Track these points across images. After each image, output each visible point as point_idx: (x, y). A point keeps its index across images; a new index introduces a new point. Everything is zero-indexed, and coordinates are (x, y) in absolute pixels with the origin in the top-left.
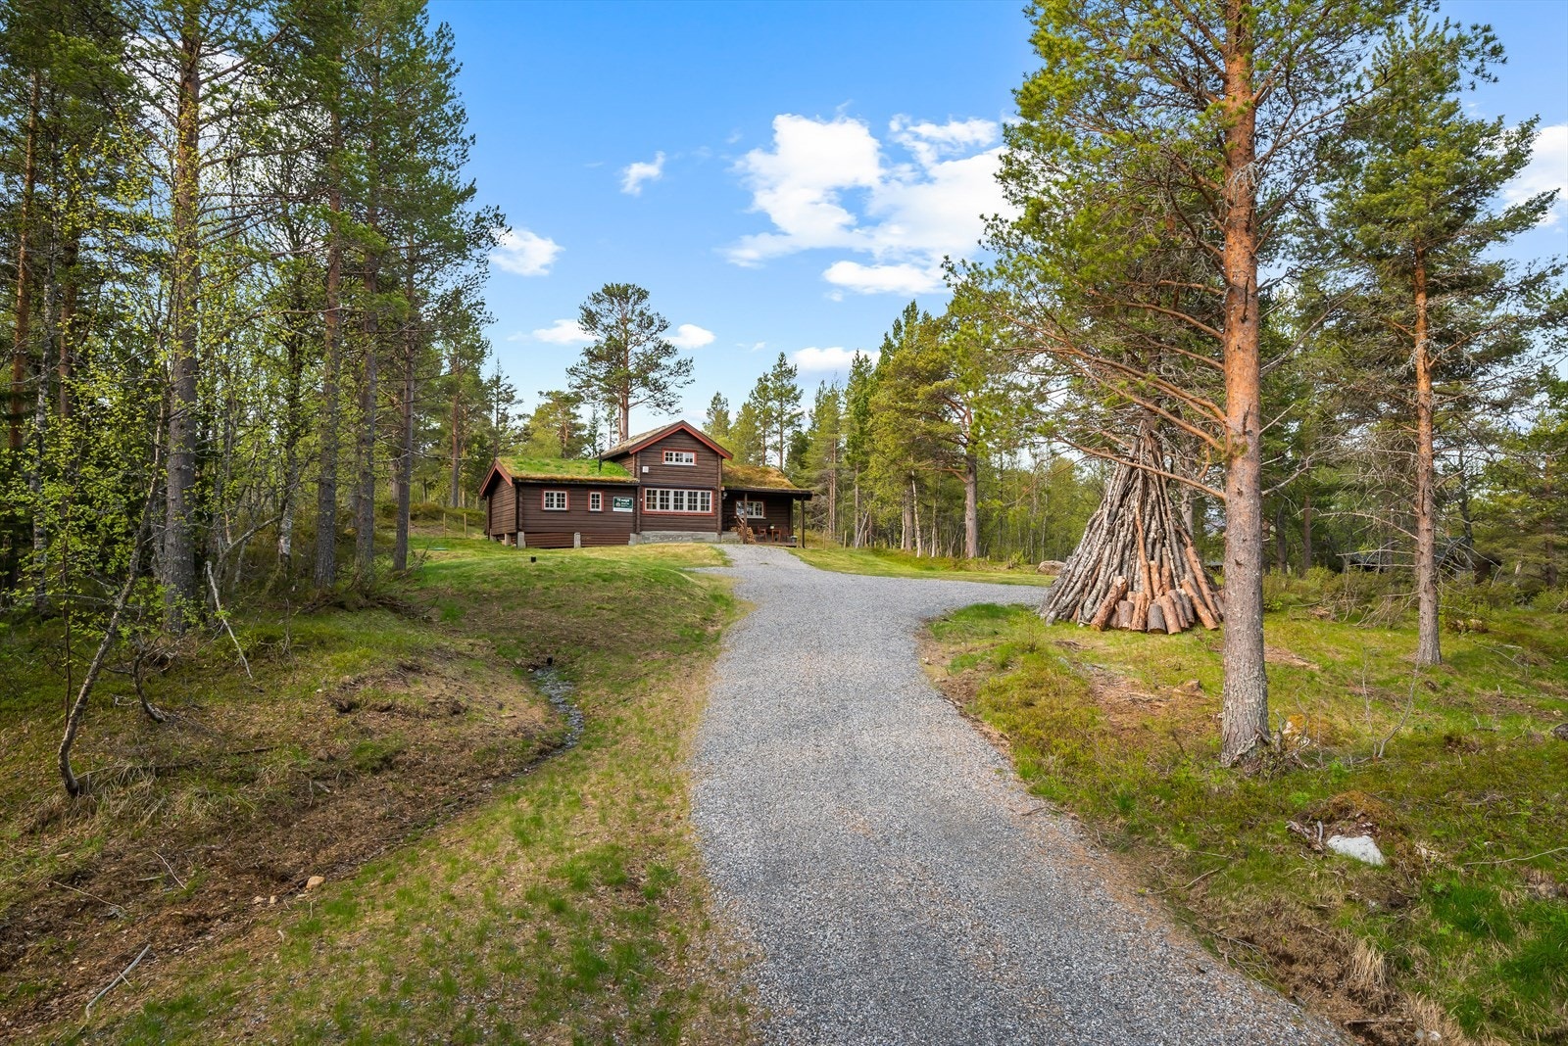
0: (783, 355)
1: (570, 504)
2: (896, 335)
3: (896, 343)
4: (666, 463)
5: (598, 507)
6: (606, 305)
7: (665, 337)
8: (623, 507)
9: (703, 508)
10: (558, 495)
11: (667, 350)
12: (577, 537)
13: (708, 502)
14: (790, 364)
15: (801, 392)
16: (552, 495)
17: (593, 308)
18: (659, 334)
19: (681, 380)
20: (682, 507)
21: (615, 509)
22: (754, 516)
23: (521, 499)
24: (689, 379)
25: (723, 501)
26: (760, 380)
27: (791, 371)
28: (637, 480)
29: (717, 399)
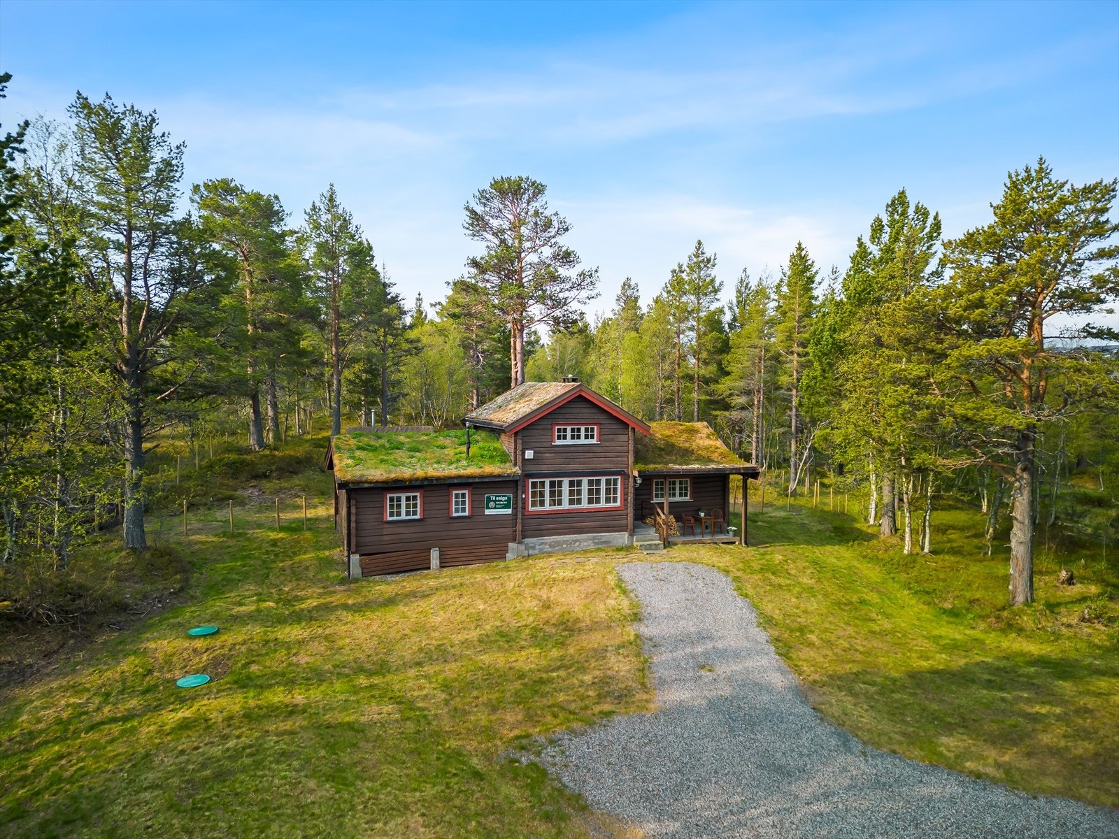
0: (700, 243)
1: (424, 510)
2: (873, 239)
3: (875, 250)
4: (558, 442)
5: (464, 510)
6: (496, 203)
7: (565, 241)
8: (497, 509)
9: (608, 500)
10: (408, 499)
11: (567, 257)
12: (435, 555)
13: (615, 490)
14: (709, 253)
15: (721, 284)
16: (399, 499)
17: (479, 209)
18: (558, 239)
19: (584, 294)
20: (579, 501)
21: (487, 512)
22: (678, 499)
23: (353, 510)
24: (593, 293)
25: (636, 489)
26: (674, 271)
27: (709, 261)
28: (517, 470)
29: (626, 285)
